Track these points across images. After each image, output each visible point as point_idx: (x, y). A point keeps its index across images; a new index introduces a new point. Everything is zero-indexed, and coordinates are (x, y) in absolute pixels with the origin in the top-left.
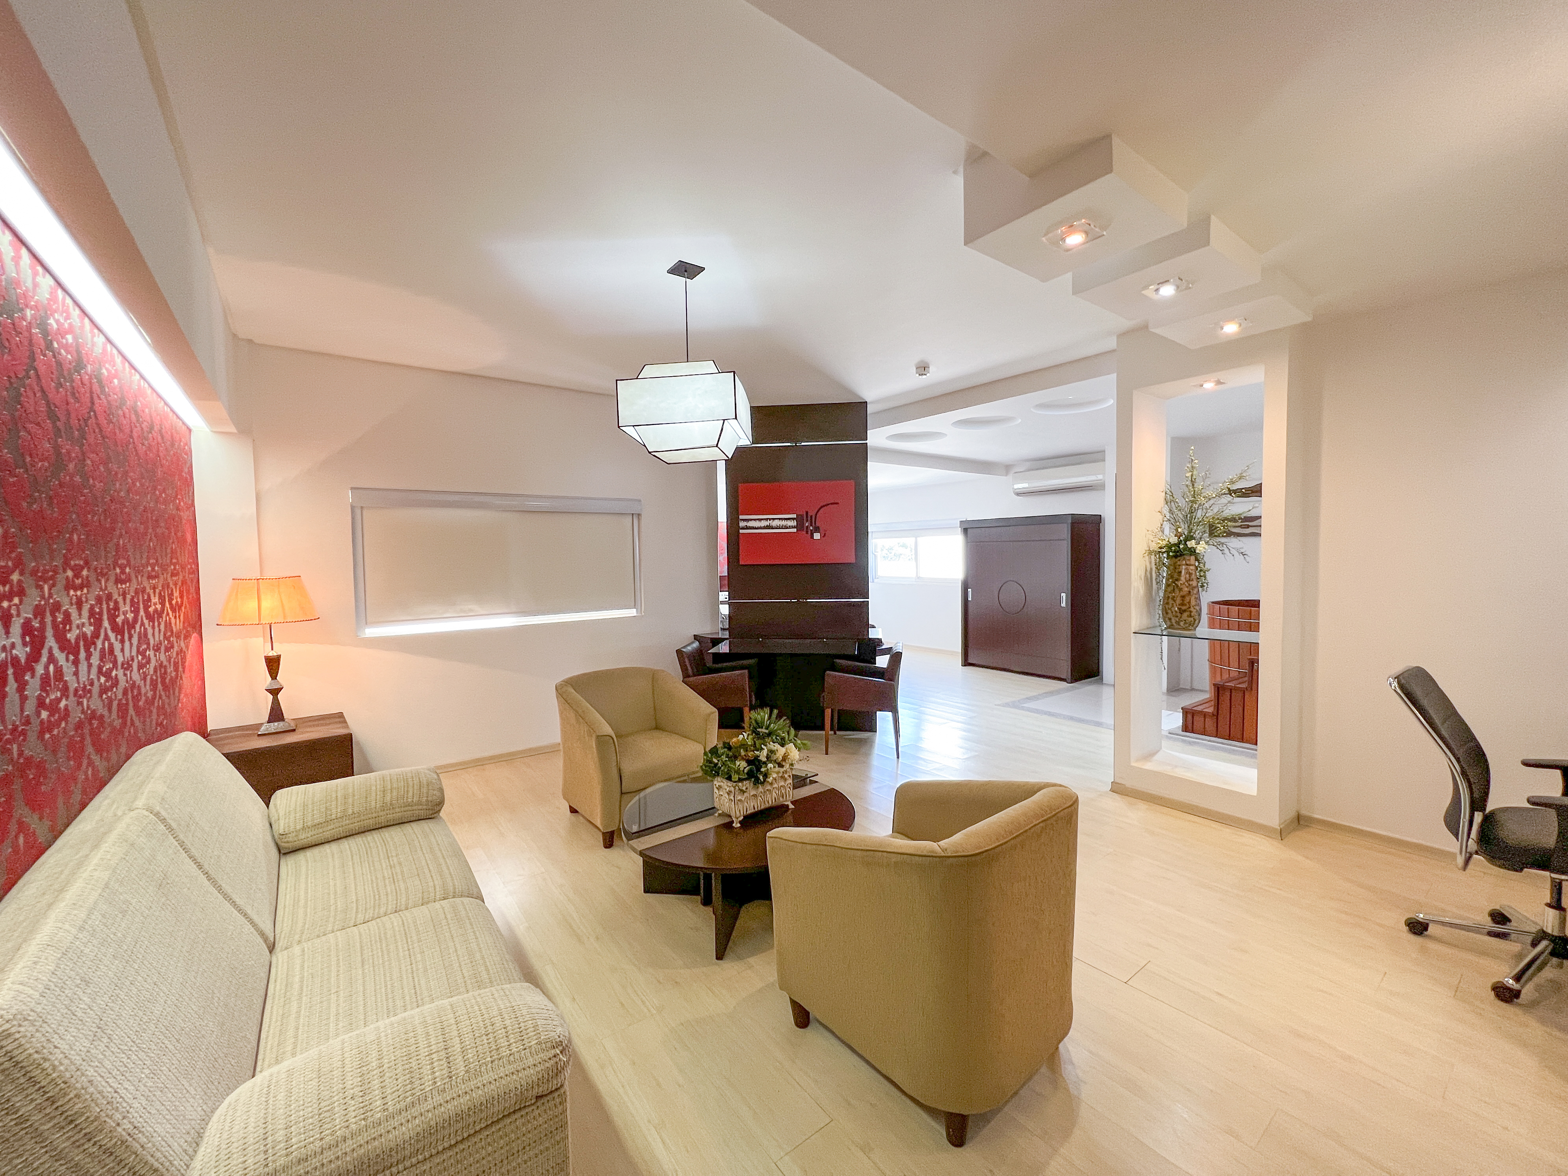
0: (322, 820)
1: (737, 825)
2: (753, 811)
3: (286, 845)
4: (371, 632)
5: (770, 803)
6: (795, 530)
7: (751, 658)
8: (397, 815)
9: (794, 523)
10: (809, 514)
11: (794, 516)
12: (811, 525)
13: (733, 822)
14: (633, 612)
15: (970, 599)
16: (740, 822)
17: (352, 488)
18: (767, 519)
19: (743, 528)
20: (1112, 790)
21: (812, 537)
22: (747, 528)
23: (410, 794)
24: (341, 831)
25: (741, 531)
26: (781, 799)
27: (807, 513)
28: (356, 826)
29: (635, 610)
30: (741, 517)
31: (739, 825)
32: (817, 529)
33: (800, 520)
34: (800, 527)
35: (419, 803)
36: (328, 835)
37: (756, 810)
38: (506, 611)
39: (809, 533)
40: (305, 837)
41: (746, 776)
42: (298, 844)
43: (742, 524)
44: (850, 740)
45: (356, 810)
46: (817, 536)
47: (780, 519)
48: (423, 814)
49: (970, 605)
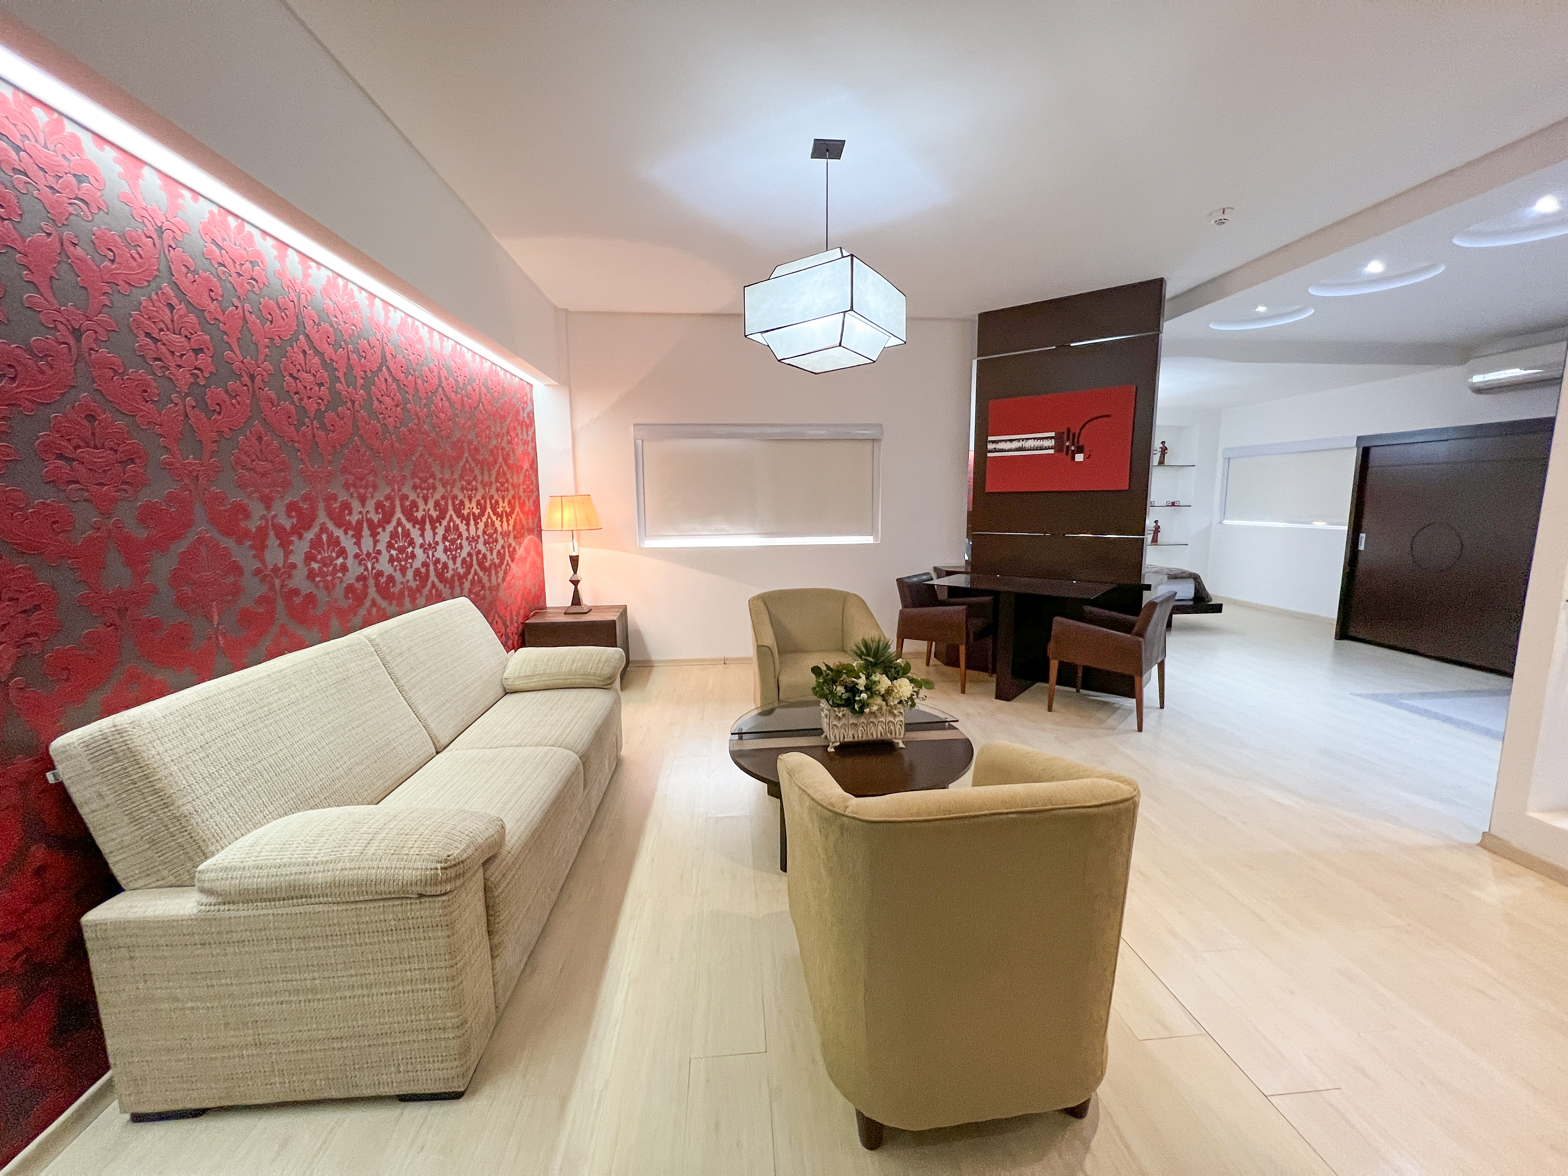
0: (530, 674)
1: (831, 750)
2: (851, 739)
3: (508, 687)
4: (649, 543)
5: (875, 736)
6: (1052, 451)
7: (987, 596)
8: (578, 681)
9: (1051, 443)
10: (1072, 431)
11: (1053, 434)
12: (1073, 444)
13: (828, 746)
14: (869, 540)
15: (1362, 547)
16: (836, 748)
17: (635, 425)
18: (1019, 440)
19: (990, 451)
20: (1482, 845)
21: (1073, 458)
22: (995, 450)
23: (590, 667)
24: (542, 684)
25: (989, 455)
26: (889, 735)
27: (1069, 431)
28: (550, 683)
29: (872, 537)
30: (990, 438)
31: (833, 750)
32: (1080, 450)
33: (1058, 439)
34: (1058, 448)
35: (594, 675)
36: (532, 685)
37: (856, 739)
38: (752, 532)
39: (1070, 452)
40: (519, 684)
41: (844, 702)
42: (514, 688)
43: (990, 446)
44: (1093, 701)
45: (552, 671)
46: (1079, 457)
47: (1034, 439)
48: (597, 684)
49: (1361, 558)
